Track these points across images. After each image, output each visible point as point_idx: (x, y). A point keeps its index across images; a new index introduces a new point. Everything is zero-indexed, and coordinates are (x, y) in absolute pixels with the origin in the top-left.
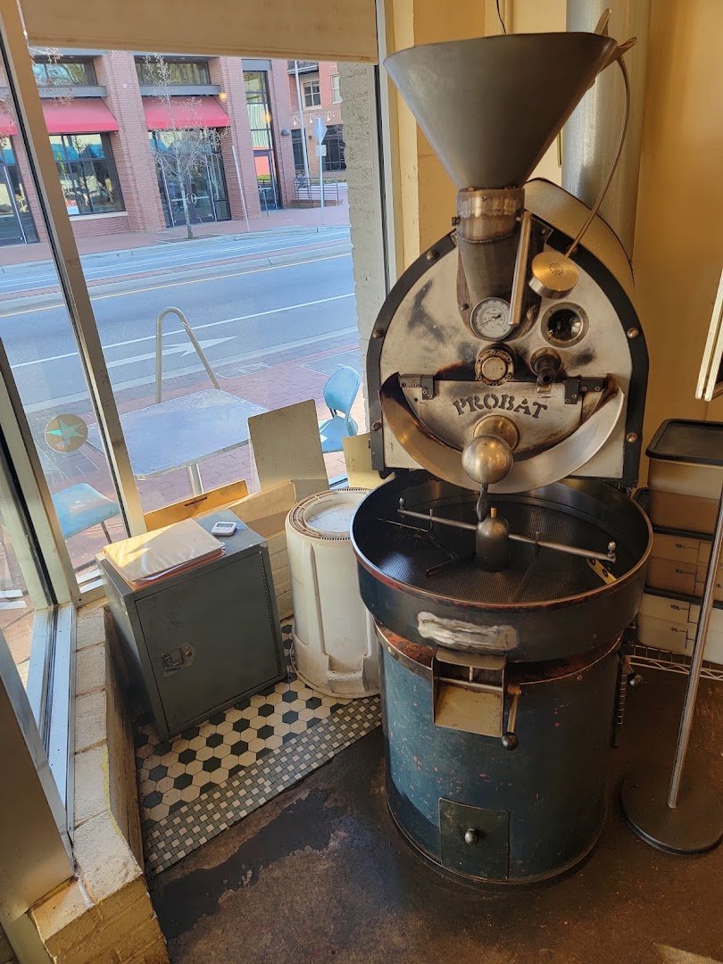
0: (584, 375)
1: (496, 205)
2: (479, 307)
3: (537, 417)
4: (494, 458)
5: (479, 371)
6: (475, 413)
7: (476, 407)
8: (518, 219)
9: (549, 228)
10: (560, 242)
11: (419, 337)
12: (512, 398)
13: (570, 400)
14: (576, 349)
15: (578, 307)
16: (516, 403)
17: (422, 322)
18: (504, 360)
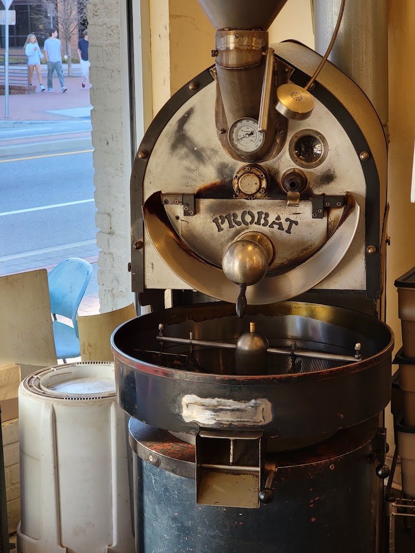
0: (328, 193)
1: (245, 41)
2: (234, 125)
3: (290, 233)
4: (251, 259)
5: (236, 186)
6: (233, 230)
7: (234, 224)
8: (264, 54)
9: (291, 67)
10: (300, 78)
11: (182, 158)
12: (267, 215)
13: (316, 215)
14: (320, 169)
15: (318, 133)
16: (271, 219)
17: (184, 145)
18: (257, 176)
